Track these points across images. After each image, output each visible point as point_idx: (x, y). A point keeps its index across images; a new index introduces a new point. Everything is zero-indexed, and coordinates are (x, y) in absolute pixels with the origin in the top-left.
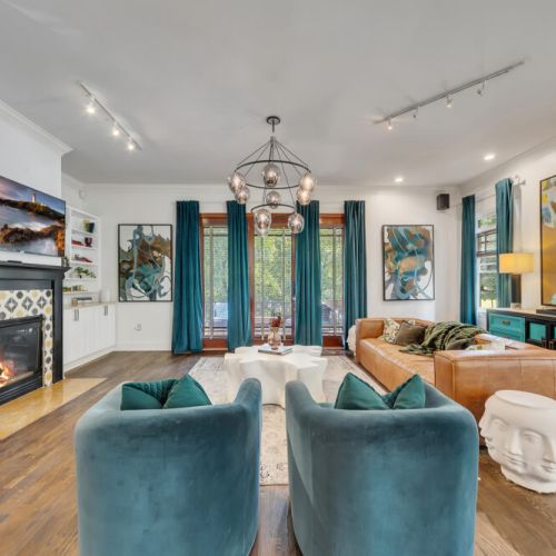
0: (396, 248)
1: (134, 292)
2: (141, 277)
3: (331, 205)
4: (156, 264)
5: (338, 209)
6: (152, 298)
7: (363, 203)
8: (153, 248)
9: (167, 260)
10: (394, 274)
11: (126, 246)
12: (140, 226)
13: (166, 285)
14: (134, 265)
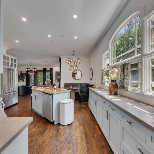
0: (57, 75)
1: (21, 81)
2: (21, 78)
3: (48, 69)
4: (24, 77)
5: (49, 69)
6: (23, 81)
7: (52, 69)
8: (23, 74)
9: (25, 76)
10: (57, 78)
11: (19, 74)
12: (21, 72)
13: (25, 79)
14: (21, 77)
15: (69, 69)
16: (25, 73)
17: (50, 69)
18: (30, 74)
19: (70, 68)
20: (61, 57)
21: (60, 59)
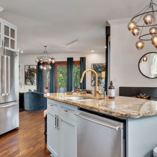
0: (95, 70)
4: (33, 75)
6: (32, 84)
7: (85, 58)
12: (29, 66)
14: (28, 76)
15: (138, 48)
16: (35, 68)
17: (81, 58)
18: (44, 69)
19: (140, 45)
20: (109, 22)
21: (108, 29)
